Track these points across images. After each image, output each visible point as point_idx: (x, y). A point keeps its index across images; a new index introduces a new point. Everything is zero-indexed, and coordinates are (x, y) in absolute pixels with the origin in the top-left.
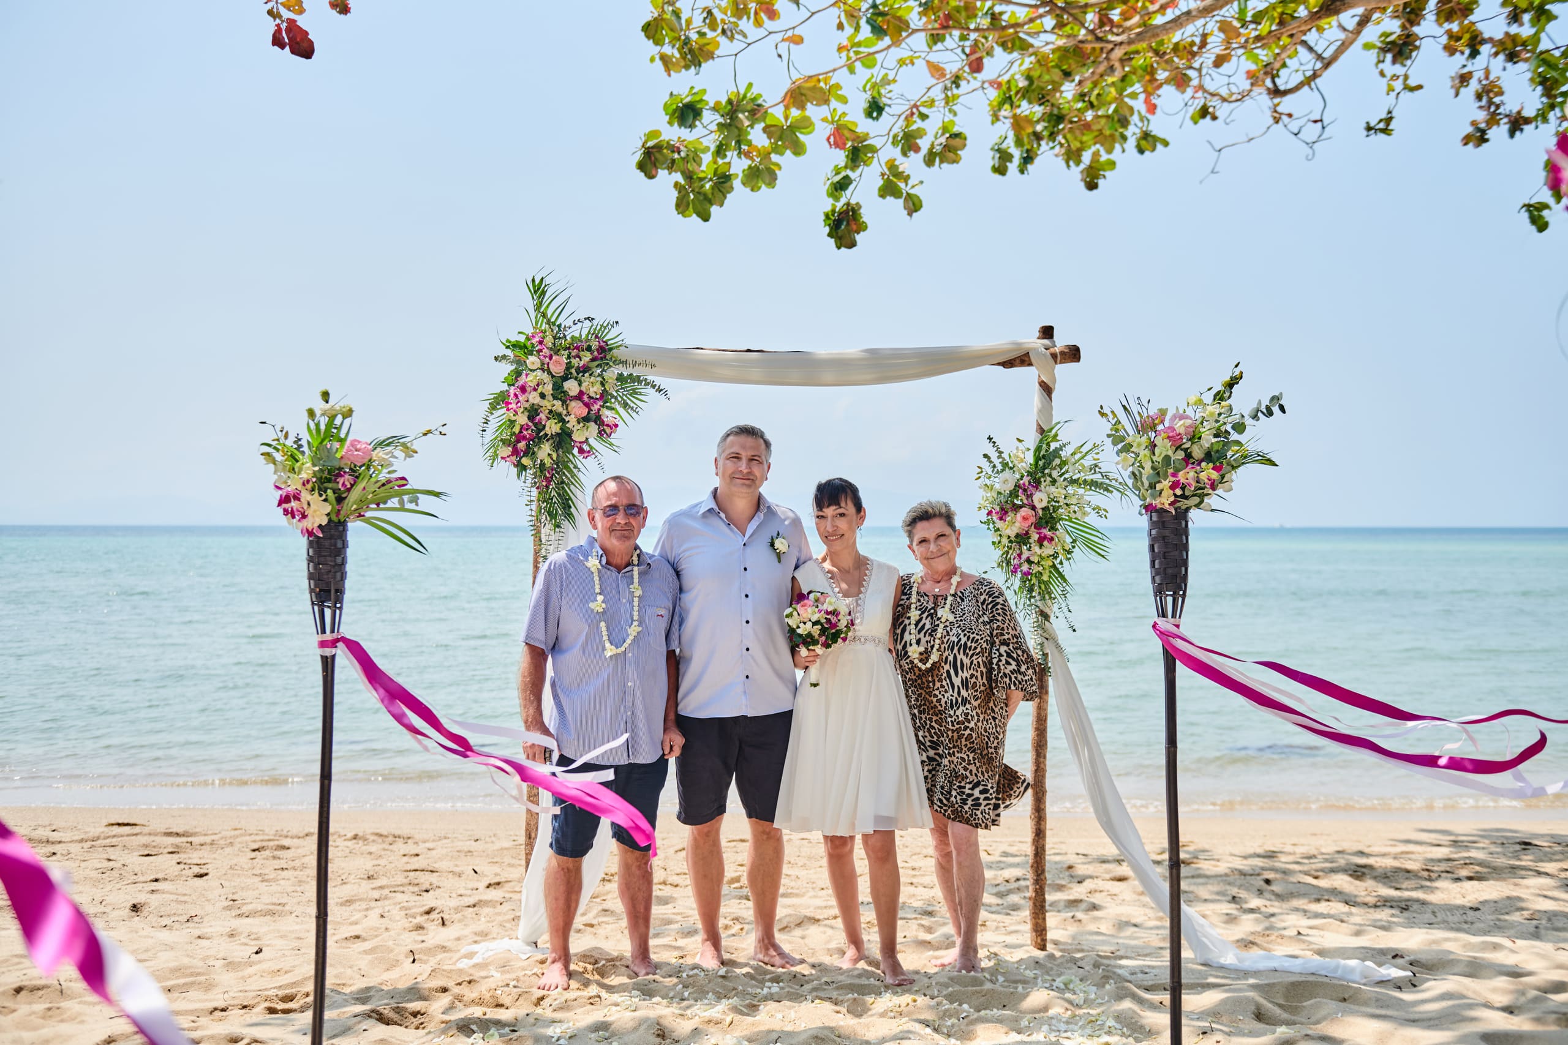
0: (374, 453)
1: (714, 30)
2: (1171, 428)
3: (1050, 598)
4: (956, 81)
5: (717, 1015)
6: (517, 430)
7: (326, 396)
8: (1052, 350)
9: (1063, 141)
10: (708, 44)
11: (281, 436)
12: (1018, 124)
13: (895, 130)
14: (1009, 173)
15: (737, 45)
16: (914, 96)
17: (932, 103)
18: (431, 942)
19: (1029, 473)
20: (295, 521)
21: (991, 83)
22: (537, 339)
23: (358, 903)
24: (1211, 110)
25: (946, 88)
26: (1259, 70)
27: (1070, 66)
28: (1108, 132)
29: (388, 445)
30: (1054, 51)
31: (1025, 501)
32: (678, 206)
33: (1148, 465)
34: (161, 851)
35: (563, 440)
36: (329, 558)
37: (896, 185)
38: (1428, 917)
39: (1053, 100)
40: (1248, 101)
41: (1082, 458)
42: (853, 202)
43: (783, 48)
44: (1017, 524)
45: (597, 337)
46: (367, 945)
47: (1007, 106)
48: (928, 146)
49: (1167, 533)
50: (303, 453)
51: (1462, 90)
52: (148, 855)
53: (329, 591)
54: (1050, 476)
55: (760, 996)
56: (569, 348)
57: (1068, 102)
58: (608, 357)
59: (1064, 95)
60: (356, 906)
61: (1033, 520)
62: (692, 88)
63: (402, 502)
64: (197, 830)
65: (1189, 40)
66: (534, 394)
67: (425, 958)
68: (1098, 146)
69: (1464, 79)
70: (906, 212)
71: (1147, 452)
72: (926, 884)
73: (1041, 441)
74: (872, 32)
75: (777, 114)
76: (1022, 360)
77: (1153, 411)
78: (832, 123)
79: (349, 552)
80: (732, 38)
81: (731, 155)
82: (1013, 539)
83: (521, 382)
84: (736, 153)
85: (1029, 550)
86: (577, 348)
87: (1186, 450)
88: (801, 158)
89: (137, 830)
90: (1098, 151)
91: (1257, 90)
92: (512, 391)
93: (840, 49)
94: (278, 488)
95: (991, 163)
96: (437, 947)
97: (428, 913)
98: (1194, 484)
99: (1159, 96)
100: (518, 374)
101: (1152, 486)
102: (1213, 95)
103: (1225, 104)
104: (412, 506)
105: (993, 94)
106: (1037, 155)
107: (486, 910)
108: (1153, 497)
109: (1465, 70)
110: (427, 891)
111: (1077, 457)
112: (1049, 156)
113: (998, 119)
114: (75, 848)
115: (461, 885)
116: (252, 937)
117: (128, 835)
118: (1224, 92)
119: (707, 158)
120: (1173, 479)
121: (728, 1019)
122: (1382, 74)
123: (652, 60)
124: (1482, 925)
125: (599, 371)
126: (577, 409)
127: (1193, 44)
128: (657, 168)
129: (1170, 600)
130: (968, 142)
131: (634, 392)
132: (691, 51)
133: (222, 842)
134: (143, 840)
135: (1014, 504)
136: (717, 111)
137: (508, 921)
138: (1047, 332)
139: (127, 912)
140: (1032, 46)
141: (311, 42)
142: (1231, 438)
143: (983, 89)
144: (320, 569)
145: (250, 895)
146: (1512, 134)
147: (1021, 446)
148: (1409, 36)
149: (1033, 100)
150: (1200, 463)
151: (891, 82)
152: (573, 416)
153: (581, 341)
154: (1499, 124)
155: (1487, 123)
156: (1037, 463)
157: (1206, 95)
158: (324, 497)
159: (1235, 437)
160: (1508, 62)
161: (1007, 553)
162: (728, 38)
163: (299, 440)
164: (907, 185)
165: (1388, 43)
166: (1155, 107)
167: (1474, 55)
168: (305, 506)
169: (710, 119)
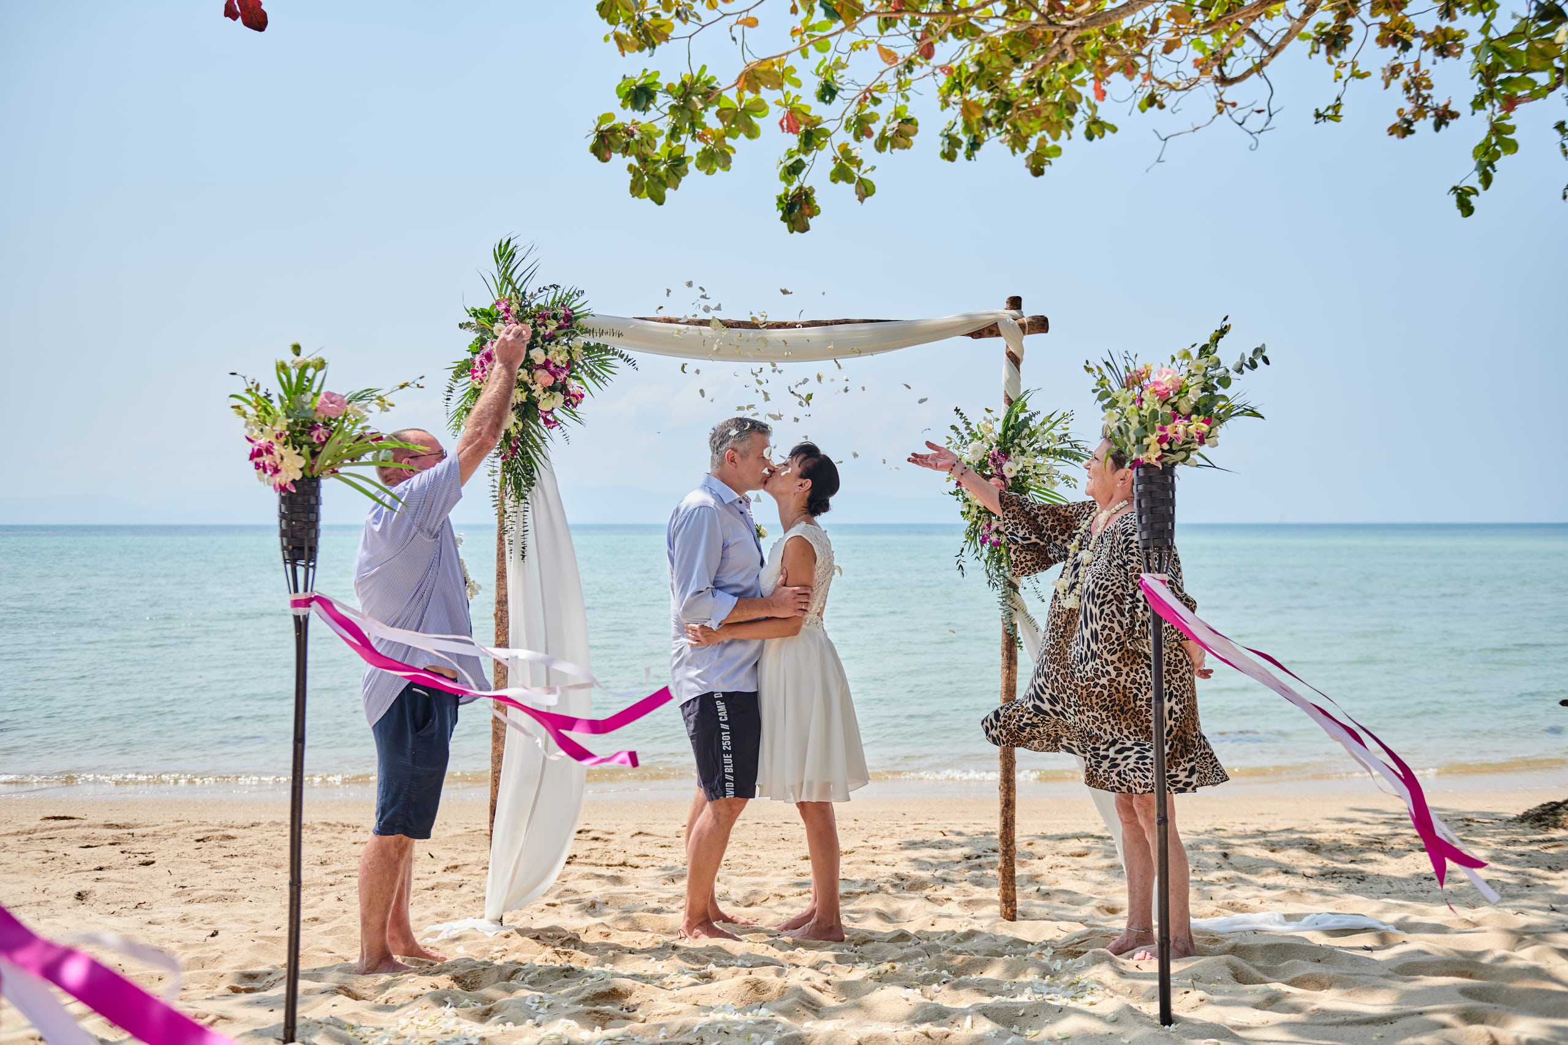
0: (349, 407)
1: (669, 11)
2: (1158, 383)
4: (909, 65)
7: (297, 349)
8: (1020, 321)
9: (1009, 127)
10: (662, 26)
11: (252, 388)
12: (968, 109)
13: (848, 114)
14: (958, 159)
15: (691, 27)
16: (866, 81)
17: (883, 88)
19: (998, 444)
20: (266, 476)
21: (942, 68)
22: (503, 306)
23: (312, 888)
24: (1158, 98)
25: (899, 73)
26: (1206, 58)
27: (1020, 51)
28: (1054, 119)
29: (361, 399)
30: (1004, 37)
31: (995, 471)
32: (632, 189)
33: (1135, 420)
34: (102, 842)
35: (529, 409)
36: (302, 515)
37: (848, 169)
38: (1384, 887)
39: (1002, 87)
40: (1196, 90)
41: (1052, 428)
42: (806, 185)
43: (737, 31)
45: (563, 305)
46: (326, 927)
47: (957, 92)
48: (880, 131)
49: (1154, 488)
50: (274, 406)
51: (1393, 81)
52: (89, 846)
53: (302, 549)
54: (1019, 445)
56: (534, 316)
57: (1017, 89)
58: (574, 326)
59: (1013, 81)
60: (311, 890)
62: (645, 70)
63: (375, 458)
64: (139, 822)
65: (1139, 26)
68: (1044, 132)
69: (1395, 71)
70: (857, 197)
71: (1134, 407)
72: (887, 861)
73: (1010, 412)
74: (826, 15)
75: (731, 97)
76: (991, 330)
77: (1139, 365)
78: (786, 106)
80: (685, 20)
81: (687, 138)
84: (690, 136)
86: (543, 316)
87: (1173, 404)
88: (754, 141)
89: (74, 822)
90: (1044, 136)
91: (1204, 79)
92: (477, 359)
93: (794, 32)
94: (250, 441)
95: (941, 149)
98: (1182, 437)
99: (1109, 83)
100: (483, 342)
101: (1139, 441)
102: (1160, 83)
103: (1173, 92)
105: (943, 79)
106: (984, 141)
107: (445, 893)
108: (1141, 452)
109: (1397, 62)
111: (1046, 426)
112: (995, 143)
113: (948, 105)
114: (10, 841)
116: (206, 921)
117: (66, 828)
118: (1172, 80)
119: (661, 141)
120: (1160, 433)
122: (1330, 63)
123: (606, 39)
125: (565, 339)
126: (543, 378)
127: (1143, 29)
128: (610, 152)
130: (919, 128)
131: (602, 363)
132: (645, 32)
133: (165, 833)
134: (82, 832)
136: (670, 93)
137: (469, 902)
138: (1015, 303)
139: (72, 900)
140: (983, 31)
141: (264, 15)
142: (1217, 393)
143: (935, 74)
144: (293, 526)
145: (200, 881)
146: (1437, 128)
147: (989, 416)
148: (1343, 28)
149: (983, 86)
150: (1188, 417)
151: (843, 66)
152: (539, 385)
153: (547, 309)
154: (1425, 117)
155: (1414, 115)
156: (1005, 432)
157: (1154, 82)
158: (298, 450)
159: (1220, 391)
160: (1438, 55)
161: (976, 523)
162: (682, 20)
163: (269, 395)
164: (859, 170)
165: (1323, 34)
166: (1104, 93)
167: (1406, 46)
168: (278, 461)
169: (663, 101)
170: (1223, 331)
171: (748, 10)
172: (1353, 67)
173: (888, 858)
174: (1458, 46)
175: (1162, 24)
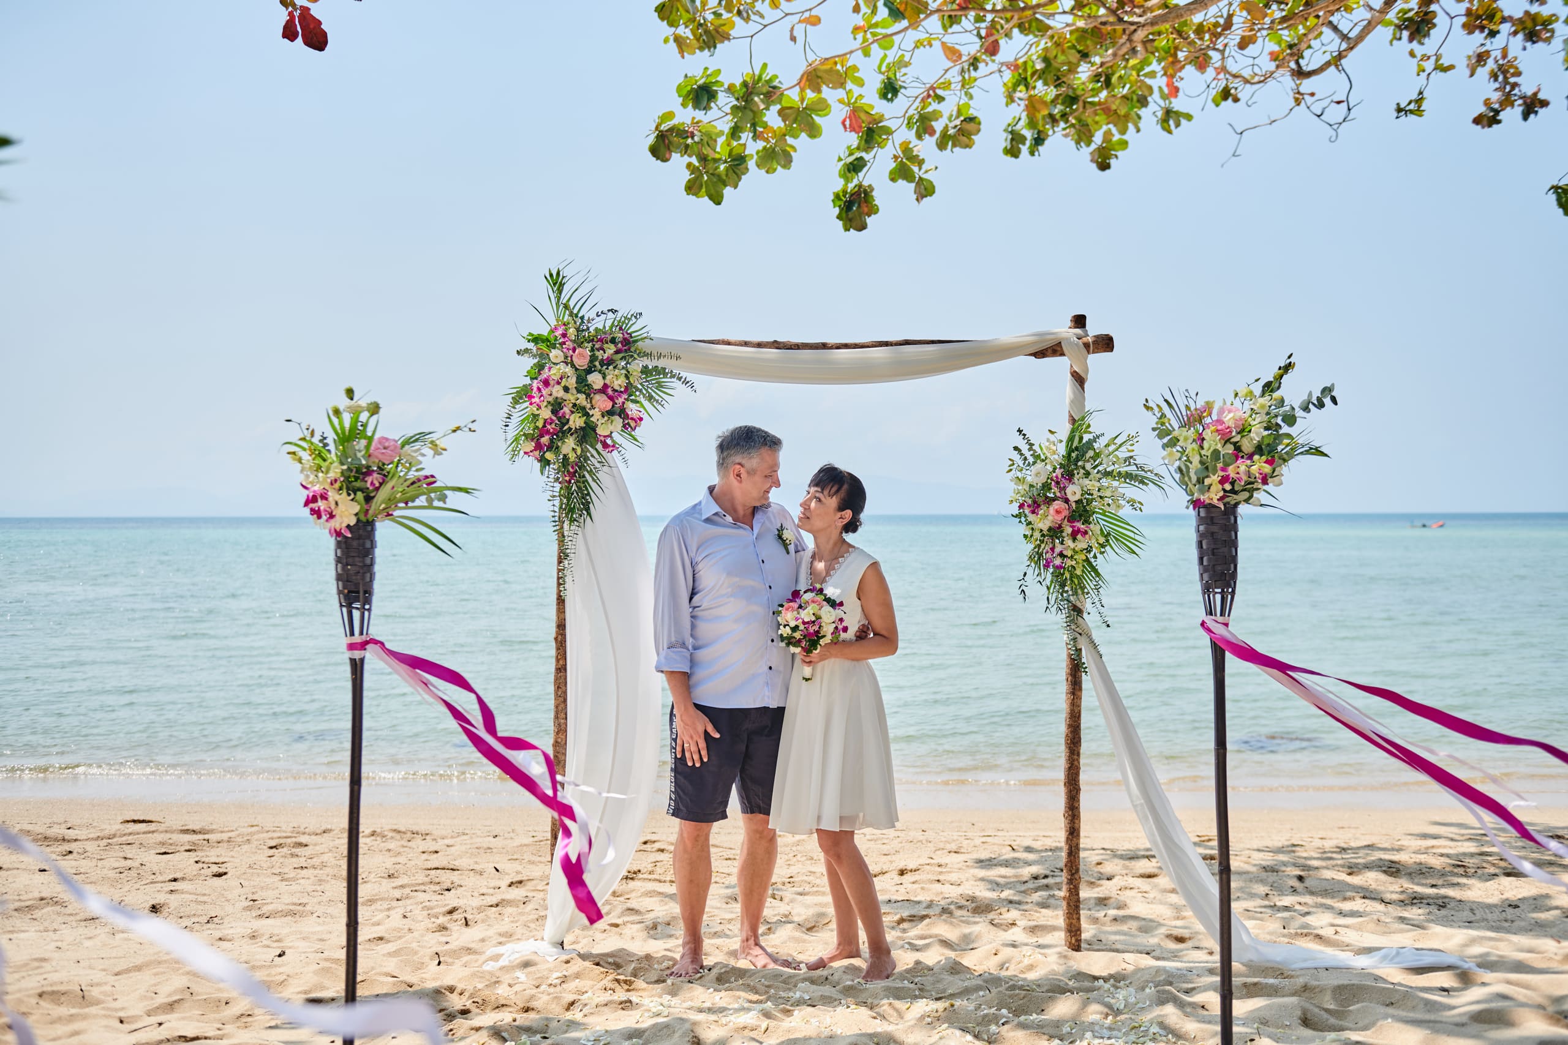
0: (403, 450)
1: (730, 11)
2: (1220, 421)
3: (1083, 593)
4: (974, 63)
5: (751, 1021)
6: (540, 424)
7: (350, 393)
8: (1085, 340)
9: (1074, 121)
10: (724, 25)
11: (307, 434)
12: (1033, 105)
13: (911, 112)
14: (1021, 156)
15: (752, 27)
16: (930, 80)
17: (947, 85)
18: (456, 943)
19: (1062, 466)
20: (322, 521)
21: (1008, 65)
22: (560, 331)
23: (379, 903)
24: (1233, 91)
25: (963, 71)
26: (1283, 51)
27: (1088, 46)
28: (1123, 112)
29: (414, 442)
30: (1071, 33)
31: (1058, 494)
32: (689, 188)
33: (1196, 460)
34: (178, 848)
35: (587, 434)
36: (357, 559)
37: (909, 168)
38: (1466, 915)
39: (1068, 82)
40: (1271, 83)
41: (1117, 450)
42: (865, 183)
44: (1050, 518)
45: (621, 329)
46: (391, 947)
47: (1022, 87)
48: (941, 128)
49: (1215, 529)
50: (329, 451)
51: (1479, 69)
52: (165, 853)
53: (358, 592)
54: (1084, 468)
55: (792, 1001)
56: (592, 340)
57: (1084, 83)
58: (632, 349)
59: (1079, 76)
60: (378, 905)
61: (1066, 513)
62: (706, 69)
63: (430, 501)
64: (214, 827)
65: (1213, 20)
66: (557, 387)
67: (450, 960)
68: (1111, 126)
69: (1481, 58)
70: (916, 196)
71: (1195, 446)
72: (953, 881)
73: (1073, 431)
74: (890, 15)
75: (793, 96)
76: (1054, 350)
77: (1200, 404)
78: (849, 104)
79: (378, 552)
80: (747, 19)
81: (746, 136)
82: (1045, 532)
83: (544, 376)
84: (751, 135)
85: (1062, 543)
86: (601, 340)
87: (1235, 444)
88: (816, 140)
89: (152, 827)
90: (1111, 131)
91: (1281, 72)
92: (535, 384)
93: (856, 30)
94: (305, 487)
95: (1003, 145)
96: (462, 948)
97: (451, 912)
98: (1245, 478)
99: (1182, 79)
100: (541, 367)
101: (1200, 481)
102: (1235, 76)
103: (1248, 86)
104: (441, 504)
105: (1008, 76)
106: (1048, 136)
107: (509, 910)
108: (1202, 491)
109: (1484, 49)
110: (448, 890)
111: (1112, 448)
112: (1059, 140)
113: (1013, 101)
114: (91, 847)
115: (483, 884)
116: (274, 938)
117: (144, 833)
118: (1247, 73)
119: (721, 140)
120: (1222, 474)
121: (764, 1026)
122: (1412, 54)
123: (666, 41)
124: (1523, 924)
125: (623, 363)
126: (602, 402)
127: (1217, 24)
128: (671, 152)
129: (1218, 597)
130: (982, 127)
131: (660, 386)
132: (707, 32)
133: (239, 839)
134: (159, 837)
135: (1047, 497)
136: (733, 94)
137: (532, 921)
138: (1080, 321)
139: (146, 912)
140: (1049, 28)
141: (325, 34)
142: (1281, 432)
143: (1000, 71)
144: (349, 570)
145: (270, 895)
146: (1526, 116)
147: (1052, 437)
148: (1426, 13)
149: (1050, 82)
150: (1250, 457)
151: (907, 65)
152: (597, 410)
153: (605, 333)
154: (1512, 106)
155: (1501, 104)
156: (1069, 455)
157: (1227, 76)
158: (352, 496)
159: (1285, 429)
160: (1527, 41)
161: (1039, 546)
162: (743, 18)
163: (325, 438)
164: (920, 169)
165: (1406, 20)
166: (1177, 90)
167: (1493, 34)
168: (333, 506)
169: (725, 101)
170: (1287, 368)
171: (810, 10)
172: (1437, 60)
173: (953, 877)
174: (1548, 31)
175: (1235, 19)
